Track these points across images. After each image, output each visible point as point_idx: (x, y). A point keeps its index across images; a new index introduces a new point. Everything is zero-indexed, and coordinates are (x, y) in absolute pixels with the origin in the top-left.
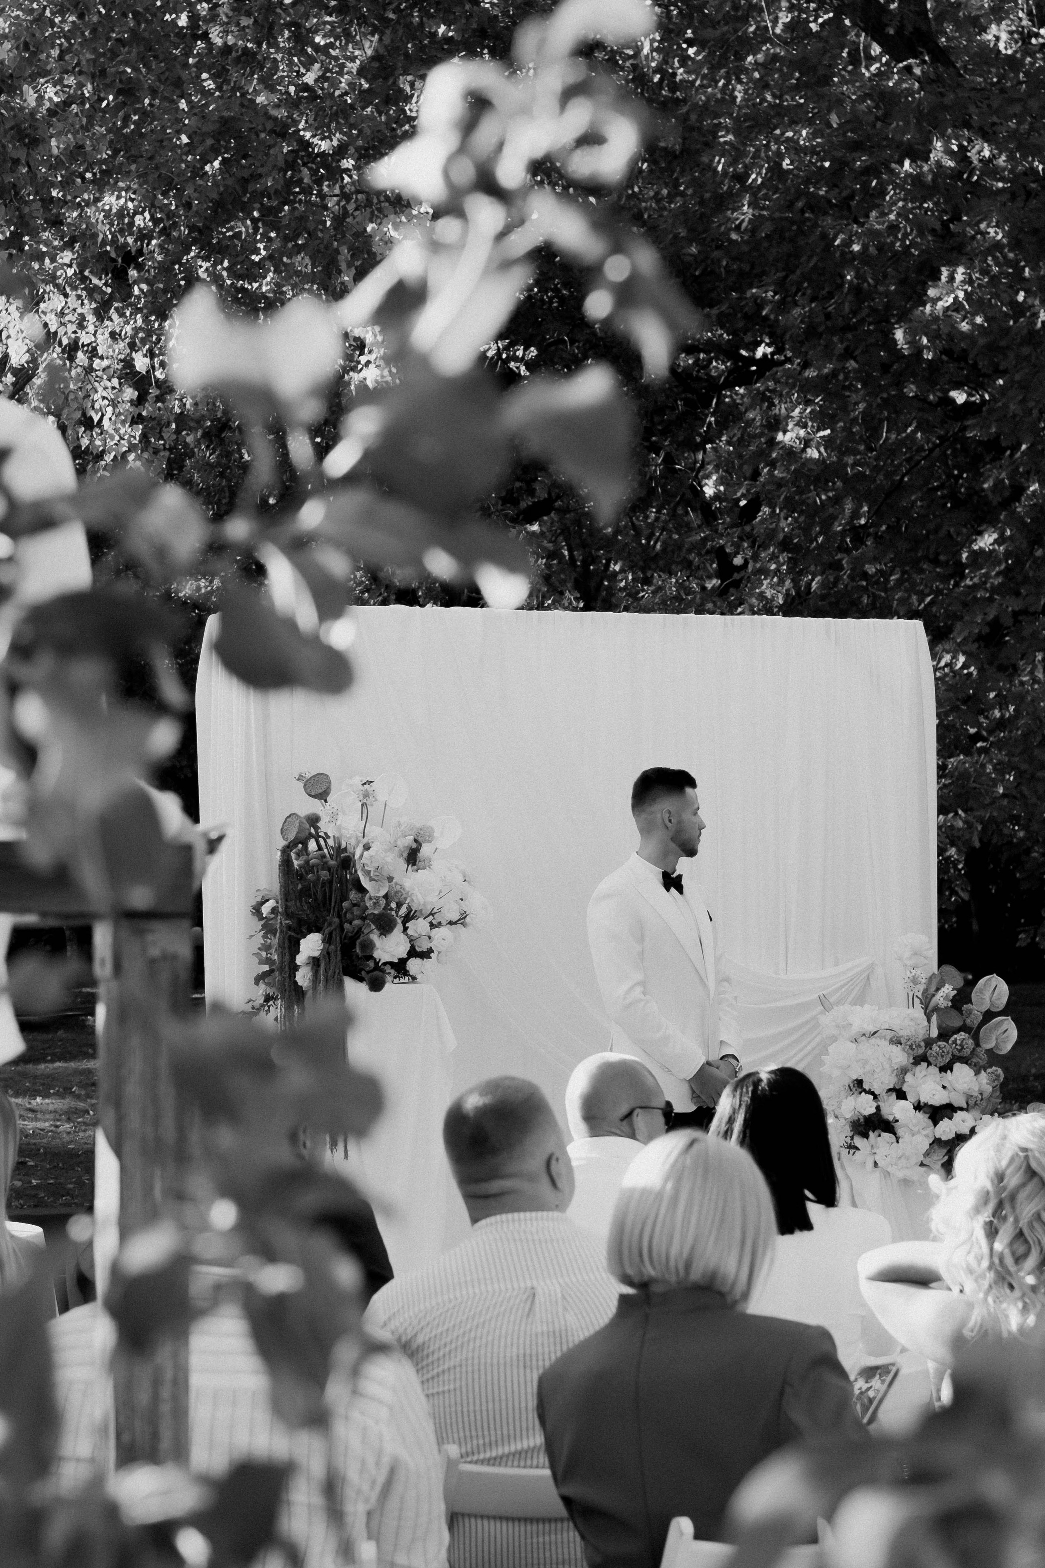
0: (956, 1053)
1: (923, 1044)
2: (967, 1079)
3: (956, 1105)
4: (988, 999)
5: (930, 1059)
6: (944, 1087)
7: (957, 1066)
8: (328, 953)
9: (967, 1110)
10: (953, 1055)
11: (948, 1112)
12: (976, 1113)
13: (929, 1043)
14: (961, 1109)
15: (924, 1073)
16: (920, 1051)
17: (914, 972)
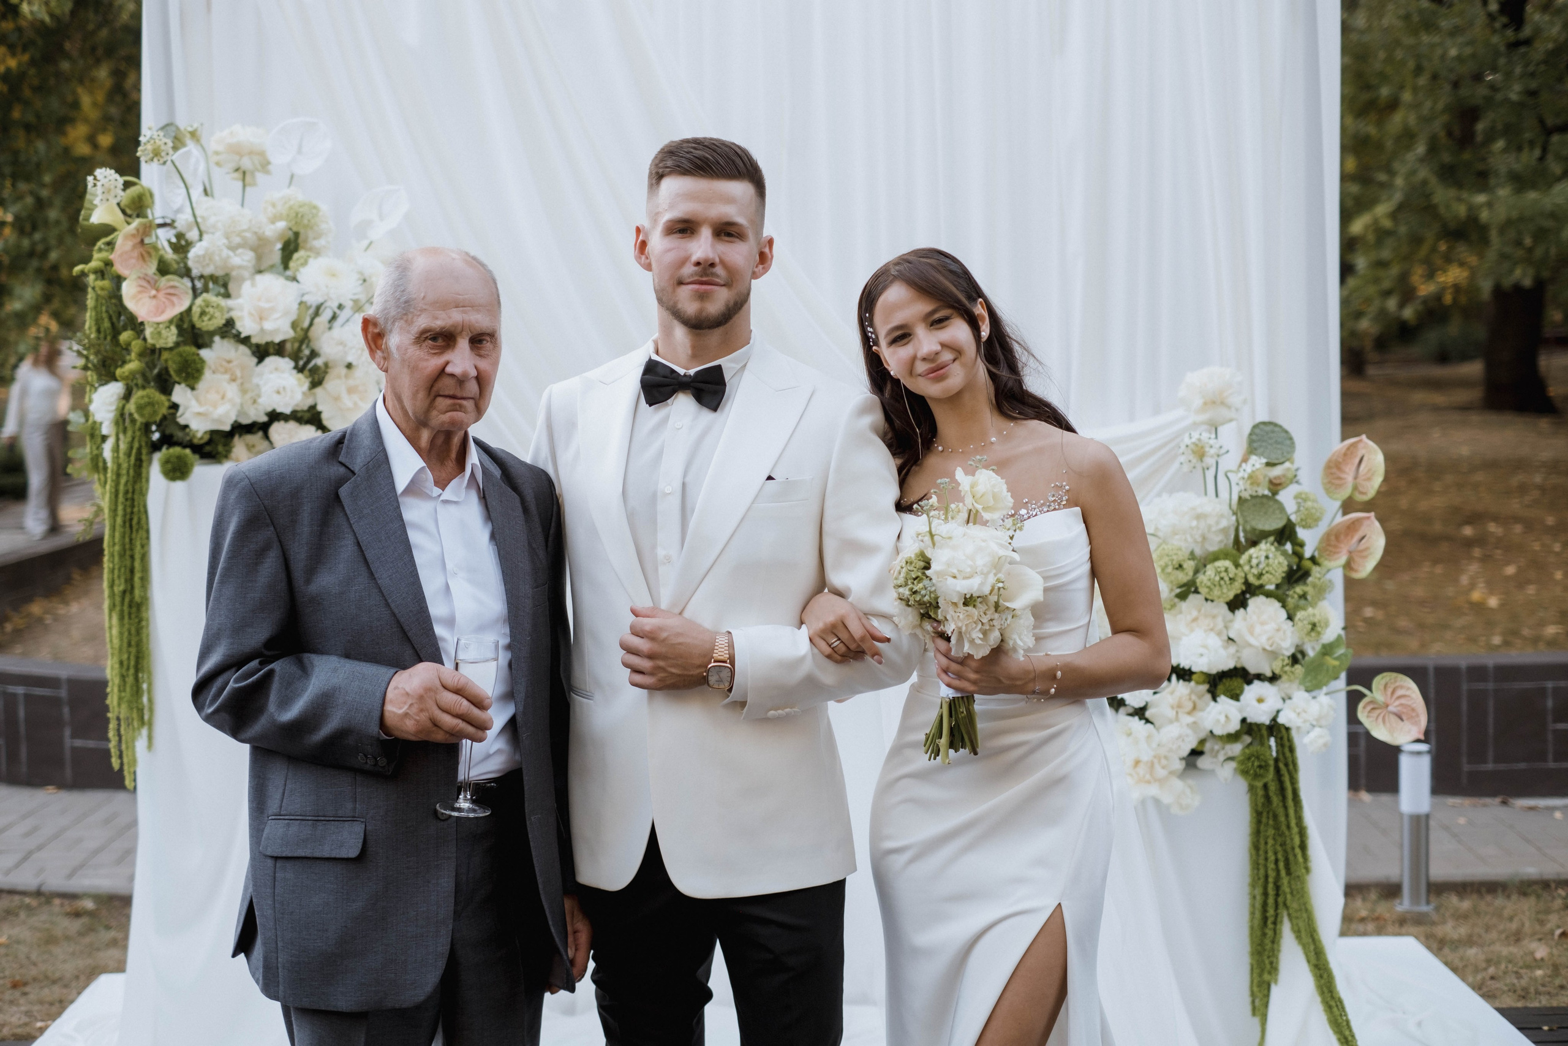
0: (1252, 580)
1: (1189, 566)
2: (1271, 627)
3: (1252, 670)
4: (1349, 478)
5: (1202, 590)
6: (1230, 639)
7: (1256, 603)
8: (122, 415)
9: (1273, 679)
10: (1246, 583)
11: (1236, 682)
12: (1283, 684)
13: (1203, 562)
14: (1259, 677)
15: (1195, 613)
16: (1183, 577)
17: (1195, 436)
